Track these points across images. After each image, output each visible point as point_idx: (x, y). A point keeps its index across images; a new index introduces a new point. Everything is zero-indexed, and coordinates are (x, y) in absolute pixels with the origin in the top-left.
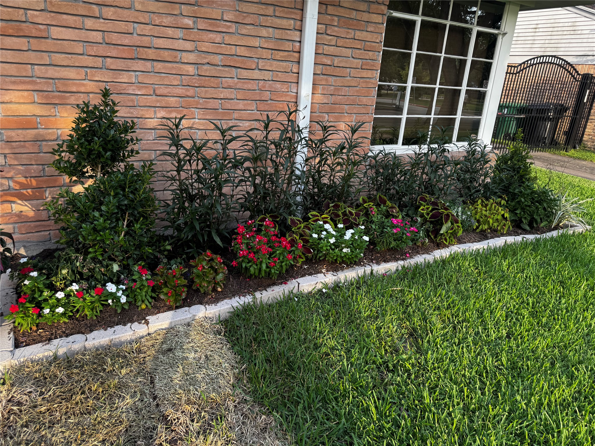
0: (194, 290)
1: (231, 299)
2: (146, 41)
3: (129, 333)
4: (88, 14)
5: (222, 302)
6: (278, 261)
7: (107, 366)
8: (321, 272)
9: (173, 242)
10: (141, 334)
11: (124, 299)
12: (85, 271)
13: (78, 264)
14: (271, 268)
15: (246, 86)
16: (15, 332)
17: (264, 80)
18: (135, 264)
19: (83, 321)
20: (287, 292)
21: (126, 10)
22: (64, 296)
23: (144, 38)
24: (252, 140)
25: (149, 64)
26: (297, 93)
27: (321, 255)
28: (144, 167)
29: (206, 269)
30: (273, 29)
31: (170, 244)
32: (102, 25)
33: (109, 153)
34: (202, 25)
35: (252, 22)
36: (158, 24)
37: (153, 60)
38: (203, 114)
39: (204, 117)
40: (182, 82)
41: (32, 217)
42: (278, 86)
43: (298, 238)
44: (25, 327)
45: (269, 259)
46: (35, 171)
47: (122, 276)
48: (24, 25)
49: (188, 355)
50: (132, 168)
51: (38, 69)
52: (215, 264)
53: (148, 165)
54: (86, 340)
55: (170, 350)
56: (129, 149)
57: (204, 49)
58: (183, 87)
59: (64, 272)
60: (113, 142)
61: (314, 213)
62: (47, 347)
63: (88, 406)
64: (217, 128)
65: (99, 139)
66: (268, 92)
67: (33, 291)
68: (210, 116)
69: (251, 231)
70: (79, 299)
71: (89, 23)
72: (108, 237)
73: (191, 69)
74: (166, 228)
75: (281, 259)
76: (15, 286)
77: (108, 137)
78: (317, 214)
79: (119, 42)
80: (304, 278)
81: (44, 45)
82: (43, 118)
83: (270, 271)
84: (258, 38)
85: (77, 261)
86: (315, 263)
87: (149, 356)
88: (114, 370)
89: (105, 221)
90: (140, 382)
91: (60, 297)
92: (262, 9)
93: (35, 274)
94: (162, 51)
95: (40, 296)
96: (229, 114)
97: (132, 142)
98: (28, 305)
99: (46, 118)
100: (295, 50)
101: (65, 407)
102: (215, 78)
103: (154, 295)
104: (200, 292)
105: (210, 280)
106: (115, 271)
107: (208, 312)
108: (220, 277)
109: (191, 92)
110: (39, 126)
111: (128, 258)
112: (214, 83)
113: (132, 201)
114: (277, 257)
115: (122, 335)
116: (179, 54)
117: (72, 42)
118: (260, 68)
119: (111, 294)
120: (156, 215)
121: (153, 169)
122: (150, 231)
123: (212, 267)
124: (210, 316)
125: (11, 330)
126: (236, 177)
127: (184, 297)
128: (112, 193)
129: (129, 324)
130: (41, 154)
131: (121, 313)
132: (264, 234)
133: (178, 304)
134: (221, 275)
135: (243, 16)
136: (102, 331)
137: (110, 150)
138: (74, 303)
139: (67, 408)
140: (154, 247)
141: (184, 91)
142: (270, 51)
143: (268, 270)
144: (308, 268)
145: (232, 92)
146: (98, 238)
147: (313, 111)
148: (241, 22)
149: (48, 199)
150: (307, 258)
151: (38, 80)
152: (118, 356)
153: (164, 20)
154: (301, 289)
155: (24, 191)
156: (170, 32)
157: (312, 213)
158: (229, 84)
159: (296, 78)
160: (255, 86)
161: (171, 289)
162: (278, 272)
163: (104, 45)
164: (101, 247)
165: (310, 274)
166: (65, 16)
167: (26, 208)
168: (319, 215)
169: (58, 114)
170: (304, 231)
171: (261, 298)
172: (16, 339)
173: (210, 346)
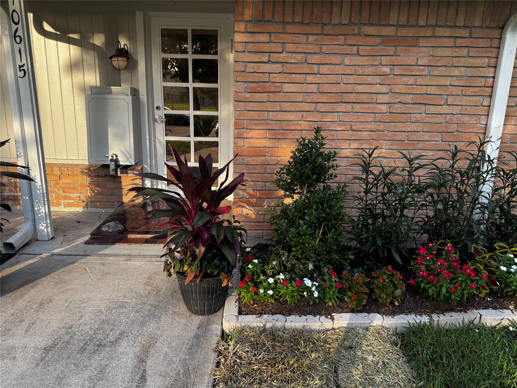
0: (373, 299)
1: (407, 315)
2: (349, 88)
3: (318, 324)
4: (310, 72)
5: (399, 316)
6: (459, 288)
7: (301, 347)
8: (508, 308)
9: (356, 253)
10: (327, 327)
11: (316, 294)
12: (289, 265)
13: (284, 258)
14: (451, 294)
15: (433, 120)
16: (239, 302)
17: (452, 114)
18: (324, 266)
19: (284, 305)
20: (466, 321)
21: (337, 66)
22: (273, 281)
23: (349, 86)
24: (438, 168)
25: (349, 106)
26: (487, 125)
27: (509, 290)
28: (338, 188)
29: (387, 282)
30: (466, 68)
31: (353, 254)
32: (319, 79)
33: (315, 176)
34: (397, 71)
35: (445, 64)
36: (360, 74)
37: (353, 102)
38: (390, 144)
39: (391, 148)
40: (375, 119)
41: (253, 219)
42: (466, 118)
43: (482, 267)
44: (245, 300)
45: (449, 283)
46: (260, 186)
47: (315, 275)
48: (267, 84)
49: (367, 356)
50: (329, 188)
51: (272, 114)
52: (395, 279)
53: (342, 187)
54: (286, 321)
55: (351, 348)
56: (330, 172)
57: (397, 91)
58: (375, 123)
59: (274, 263)
60: (319, 168)
61: (502, 244)
62: (259, 319)
63: (287, 376)
64: (405, 157)
65: (309, 165)
66: (455, 125)
67: (253, 274)
68: (396, 146)
69: (431, 253)
70: (284, 286)
71: (310, 78)
72: (308, 241)
73: (384, 108)
74: (351, 239)
75: (463, 286)
76: (240, 268)
77: (316, 163)
78: (505, 245)
79: (329, 91)
80: (486, 310)
81: (278, 97)
82: (270, 149)
83: (450, 296)
84: (450, 77)
85: (283, 256)
86: (500, 298)
87: (333, 348)
88: (306, 352)
89: (307, 228)
90: (326, 368)
91: (270, 282)
92: (456, 51)
93: (256, 261)
94: (361, 95)
95: (257, 278)
96: (414, 144)
97: (333, 168)
98: (250, 283)
99: (272, 149)
100: (487, 85)
101: (270, 371)
102: (405, 115)
103: (339, 296)
104: (378, 301)
105: (389, 293)
106: (310, 269)
107: (385, 322)
108: (398, 292)
109: (382, 126)
110: (267, 154)
111: (320, 260)
112: (403, 118)
113: (329, 215)
114: (459, 283)
115: (313, 324)
116: (375, 96)
117: (296, 94)
118: (449, 103)
119: (308, 287)
120: (344, 228)
121: (345, 190)
122: (338, 240)
123: (391, 281)
124: (387, 326)
125: (237, 299)
126: (419, 201)
127: (364, 304)
128: (314, 207)
129: (318, 316)
130: (265, 174)
131: (312, 305)
132: (444, 259)
133: (359, 309)
134: (399, 290)
135: (437, 60)
136: (297, 317)
137: (316, 174)
138: (279, 289)
139: (272, 372)
140: (340, 255)
141: (376, 126)
142: (461, 88)
143: (448, 295)
144: (491, 300)
145: (418, 126)
146: (301, 241)
147: (504, 141)
148: (434, 65)
149: (265, 207)
150: (491, 290)
151: (271, 122)
152: (309, 341)
153: (367, 71)
154: (483, 321)
155: (251, 200)
156: (370, 79)
157: (499, 244)
158: (417, 119)
159: (487, 111)
160: (442, 119)
161: (354, 293)
162: (459, 299)
163: (318, 94)
164: (301, 248)
165: (495, 308)
166: (294, 75)
167: (251, 212)
168: (507, 247)
169: (280, 146)
170: (489, 262)
171: (438, 320)
172: (239, 308)
173: (387, 354)
